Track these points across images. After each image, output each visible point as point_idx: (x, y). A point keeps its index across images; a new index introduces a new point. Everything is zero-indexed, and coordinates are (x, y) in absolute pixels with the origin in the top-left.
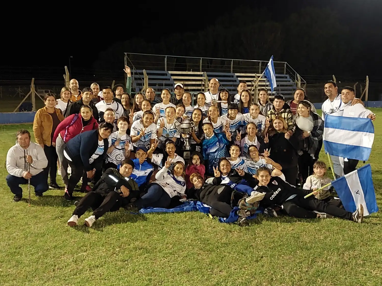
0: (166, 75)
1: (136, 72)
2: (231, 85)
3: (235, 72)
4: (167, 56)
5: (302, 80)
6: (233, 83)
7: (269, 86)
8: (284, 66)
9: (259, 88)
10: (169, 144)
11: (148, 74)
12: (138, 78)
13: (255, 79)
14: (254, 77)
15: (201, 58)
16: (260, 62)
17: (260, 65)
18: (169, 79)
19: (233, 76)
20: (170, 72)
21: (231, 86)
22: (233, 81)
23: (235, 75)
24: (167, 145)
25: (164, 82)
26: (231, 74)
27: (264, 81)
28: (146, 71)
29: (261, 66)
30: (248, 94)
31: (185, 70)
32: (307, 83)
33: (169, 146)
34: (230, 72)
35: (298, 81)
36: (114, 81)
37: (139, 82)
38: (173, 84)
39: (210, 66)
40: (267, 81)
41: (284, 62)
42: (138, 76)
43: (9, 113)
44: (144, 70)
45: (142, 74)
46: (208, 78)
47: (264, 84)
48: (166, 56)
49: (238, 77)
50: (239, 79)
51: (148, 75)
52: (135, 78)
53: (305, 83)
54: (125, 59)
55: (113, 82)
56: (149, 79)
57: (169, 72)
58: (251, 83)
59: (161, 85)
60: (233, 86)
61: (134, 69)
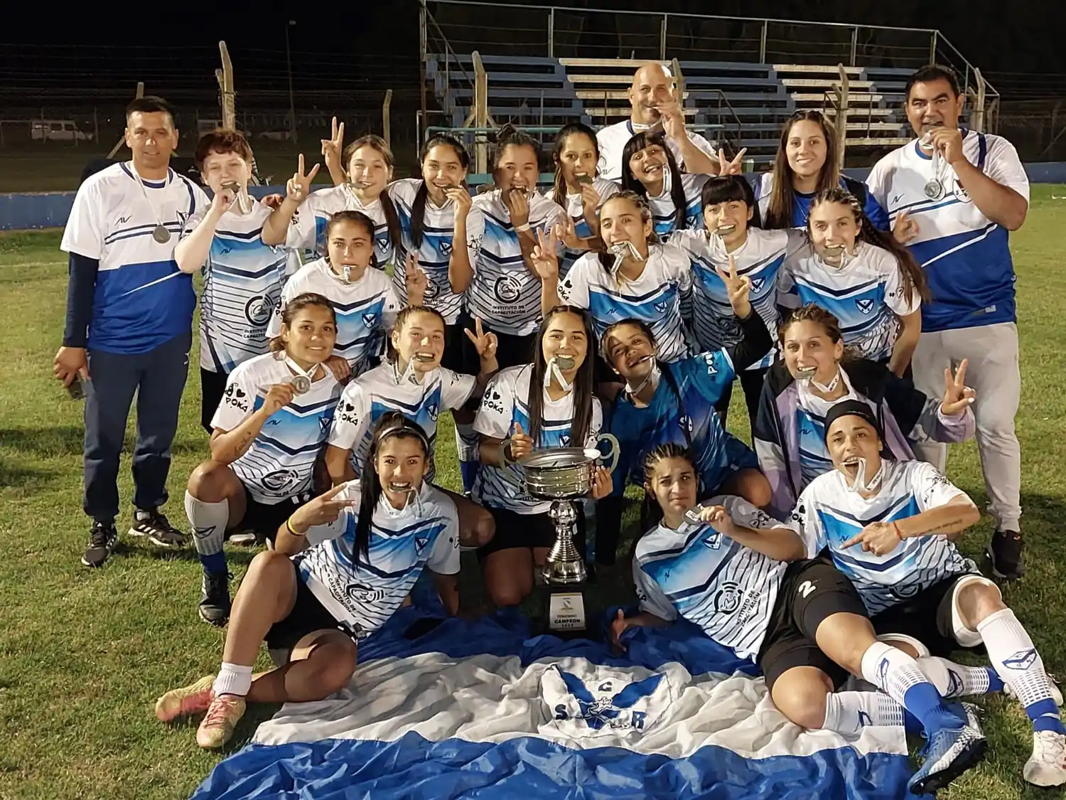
0: (549, 69)
1: (454, 61)
2: (759, 104)
3: (771, 60)
4: (555, 10)
5: (988, 90)
6: (767, 96)
7: (879, 105)
8: (929, 44)
9: (851, 112)
10: (392, 440)
11: (488, 67)
12: (461, 81)
13: (838, 83)
14: (835, 76)
15: (666, 14)
16: (854, 29)
17: (855, 37)
18: (560, 85)
19: (765, 75)
20: (564, 62)
21: (761, 107)
22: (766, 89)
23: (772, 69)
24: (384, 444)
25: (543, 94)
26: (761, 66)
27: (866, 89)
28: (482, 59)
29: (857, 42)
30: (821, 133)
31: (612, 56)
32: (1002, 99)
33: (395, 448)
34: (756, 60)
35: (976, 93)
36: (391, 91)
37: (464, 93)
38: (571, 100)
39: (695, 40)
40: (874, 88)
41: (932, 31)
42: (459, 75)
43: (41, 194)
44: (476, 52)
45: (469, 67)
46: (682, 78)
47: (866, 98)
48: (553, 8)
49: (783, 75)
50: (787, 82)
51: (486, 71)
52: (450, 81)
53: (997, 97)
54: (422, 18)
55: (385, 93)
56: (490, 83)
57: (560, 60)
58: (826, 95)
59: (534, 103)
60: (767, 107)
61: (449, 52)
